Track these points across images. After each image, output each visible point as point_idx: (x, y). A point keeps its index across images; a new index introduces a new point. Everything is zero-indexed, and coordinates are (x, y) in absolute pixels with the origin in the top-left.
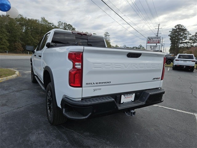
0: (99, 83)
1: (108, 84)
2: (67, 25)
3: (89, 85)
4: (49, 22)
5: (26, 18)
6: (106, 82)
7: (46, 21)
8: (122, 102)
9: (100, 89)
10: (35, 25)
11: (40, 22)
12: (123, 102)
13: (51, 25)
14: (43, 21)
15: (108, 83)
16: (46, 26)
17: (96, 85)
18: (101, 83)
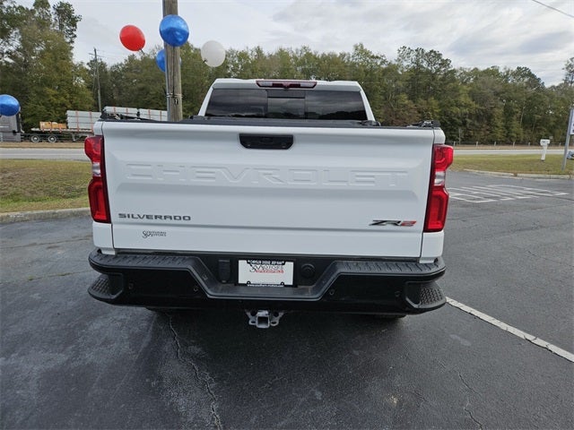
0: (156, 217)
1: (182, 222)
2: (426, 54)
3: (127, 220)
4: (375, 53)
5: (316, 52)
6: (175, 217)
7: (367, 54)
8: (241, 280)
9: (162, 234)
10: (336, 68)
11: (351, 59)
12: (248, 282)
13: (379, 63)
14: (358, 55)
15: (183, 220)
16: (364, 66)
17: (145, 220)
18: (160, 217)
